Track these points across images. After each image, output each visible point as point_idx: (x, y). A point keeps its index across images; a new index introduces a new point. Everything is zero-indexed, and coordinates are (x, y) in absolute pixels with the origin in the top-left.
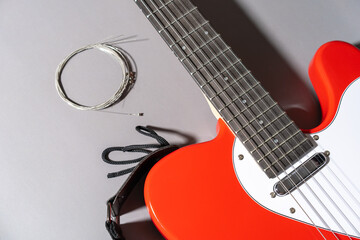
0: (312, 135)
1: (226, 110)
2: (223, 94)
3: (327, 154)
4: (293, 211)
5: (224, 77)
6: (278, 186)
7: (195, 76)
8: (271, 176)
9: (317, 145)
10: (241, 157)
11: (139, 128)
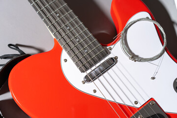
0: (108, 47)
1: (57, 33)
2: (56, 24)
3: (116, 58)
4: (95, 91)
5: (57, 14)
6: (86, 77)
7: (39, 14)
8: (83, 71)
9: (110, 53)
10: (66, 61)
11: (10, 45)
